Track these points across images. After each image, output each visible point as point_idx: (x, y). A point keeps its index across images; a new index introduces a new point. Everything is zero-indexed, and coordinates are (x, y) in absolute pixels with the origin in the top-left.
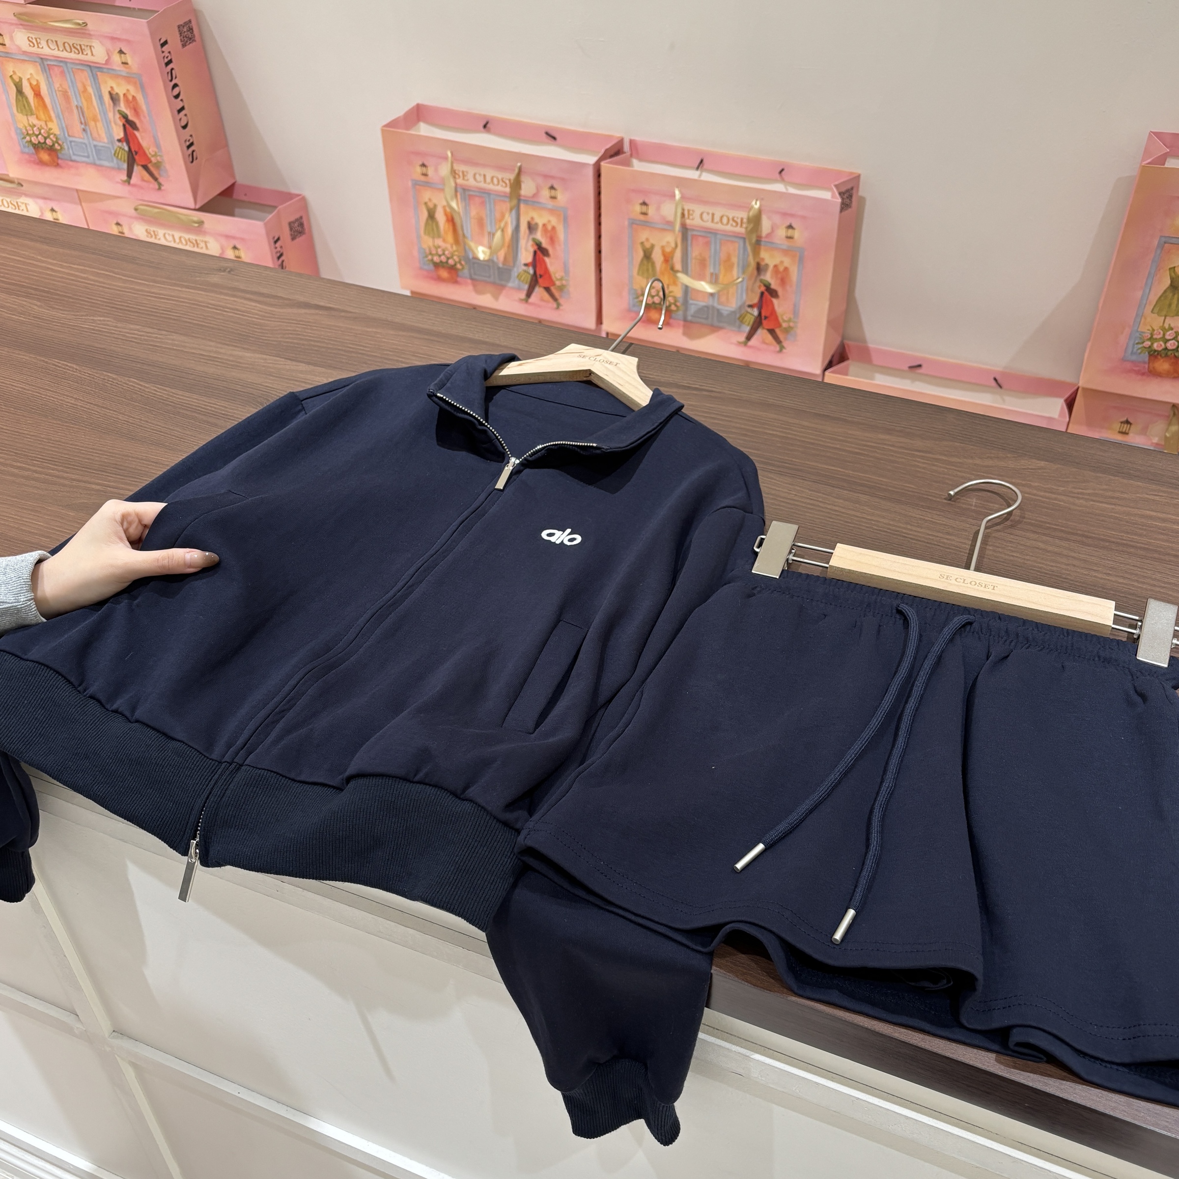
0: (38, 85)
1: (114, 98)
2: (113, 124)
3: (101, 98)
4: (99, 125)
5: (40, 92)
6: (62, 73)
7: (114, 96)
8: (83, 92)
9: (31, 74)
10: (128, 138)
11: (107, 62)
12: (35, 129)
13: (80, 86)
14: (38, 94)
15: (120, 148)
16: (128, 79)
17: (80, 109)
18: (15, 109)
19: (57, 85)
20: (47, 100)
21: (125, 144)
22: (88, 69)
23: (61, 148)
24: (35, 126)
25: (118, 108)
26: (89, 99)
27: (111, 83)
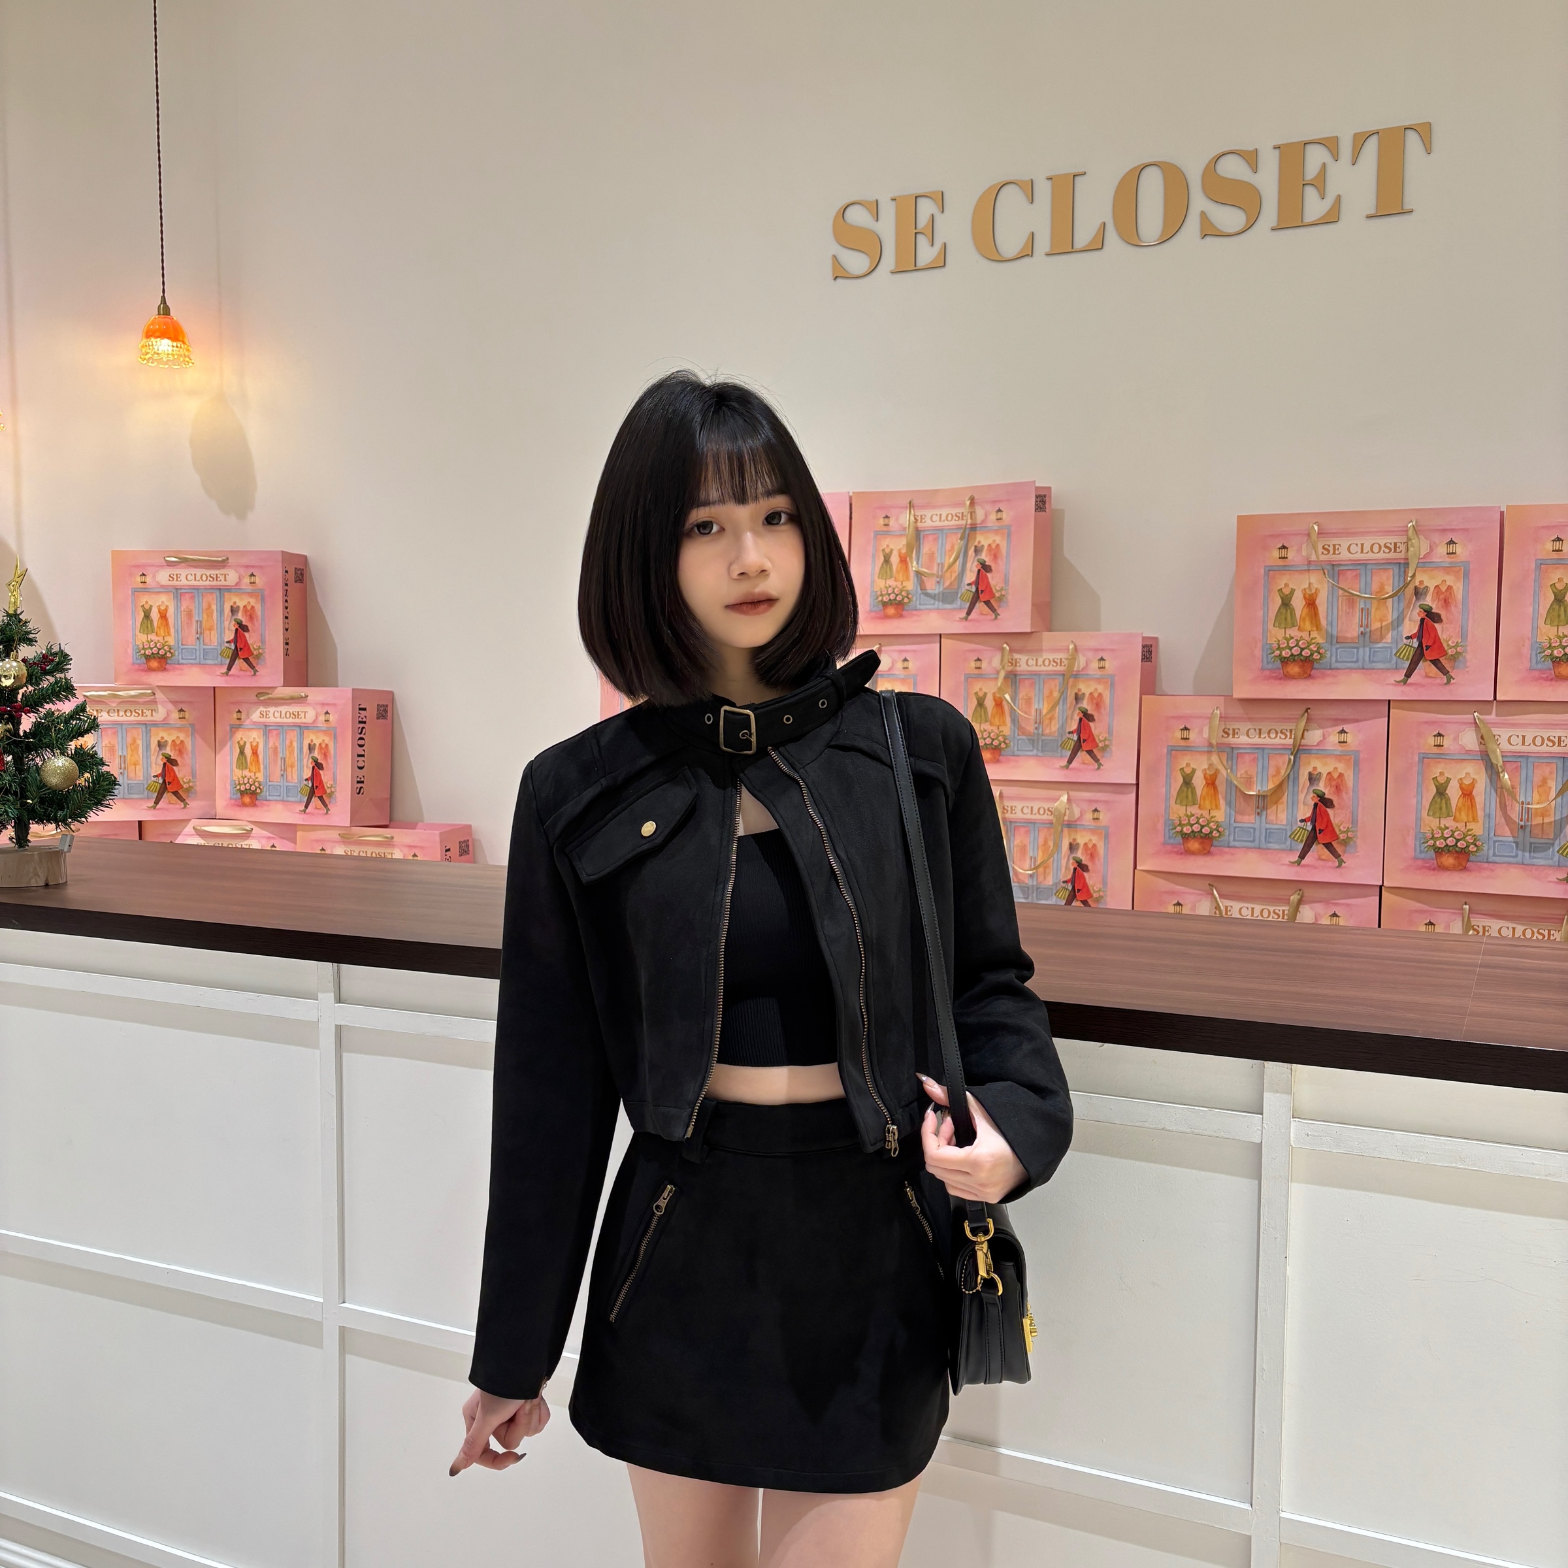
0: (257, 746)
1: (311, 748)
2: (305, 768)
3: (301, 749)
4: (295, 769)
5: (257, 751)
6: (278, 735)
7: (312, 746)
8: (290, 746)
9: (254, 738)
10: (315, 777)
11: (314, 721)
12: (246, 779)
13: (288, 742)
14: (255, 753)
15: (306, 785)
16: (326, 732)
17: (283, 759)
18: (235, 766)
19: (271, 744)
20: (261, 756)
21: (310, 782)
22: (298, 729)
23: (261, 792)
24: (246, 777)
25: (312, 755)
26: (292, 752)
27: (313, 737)
